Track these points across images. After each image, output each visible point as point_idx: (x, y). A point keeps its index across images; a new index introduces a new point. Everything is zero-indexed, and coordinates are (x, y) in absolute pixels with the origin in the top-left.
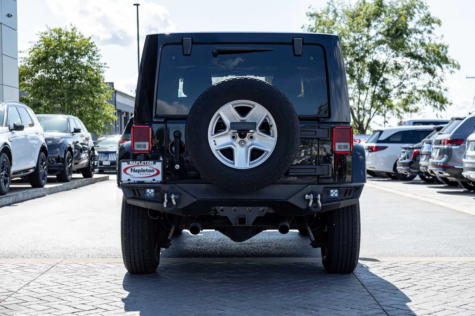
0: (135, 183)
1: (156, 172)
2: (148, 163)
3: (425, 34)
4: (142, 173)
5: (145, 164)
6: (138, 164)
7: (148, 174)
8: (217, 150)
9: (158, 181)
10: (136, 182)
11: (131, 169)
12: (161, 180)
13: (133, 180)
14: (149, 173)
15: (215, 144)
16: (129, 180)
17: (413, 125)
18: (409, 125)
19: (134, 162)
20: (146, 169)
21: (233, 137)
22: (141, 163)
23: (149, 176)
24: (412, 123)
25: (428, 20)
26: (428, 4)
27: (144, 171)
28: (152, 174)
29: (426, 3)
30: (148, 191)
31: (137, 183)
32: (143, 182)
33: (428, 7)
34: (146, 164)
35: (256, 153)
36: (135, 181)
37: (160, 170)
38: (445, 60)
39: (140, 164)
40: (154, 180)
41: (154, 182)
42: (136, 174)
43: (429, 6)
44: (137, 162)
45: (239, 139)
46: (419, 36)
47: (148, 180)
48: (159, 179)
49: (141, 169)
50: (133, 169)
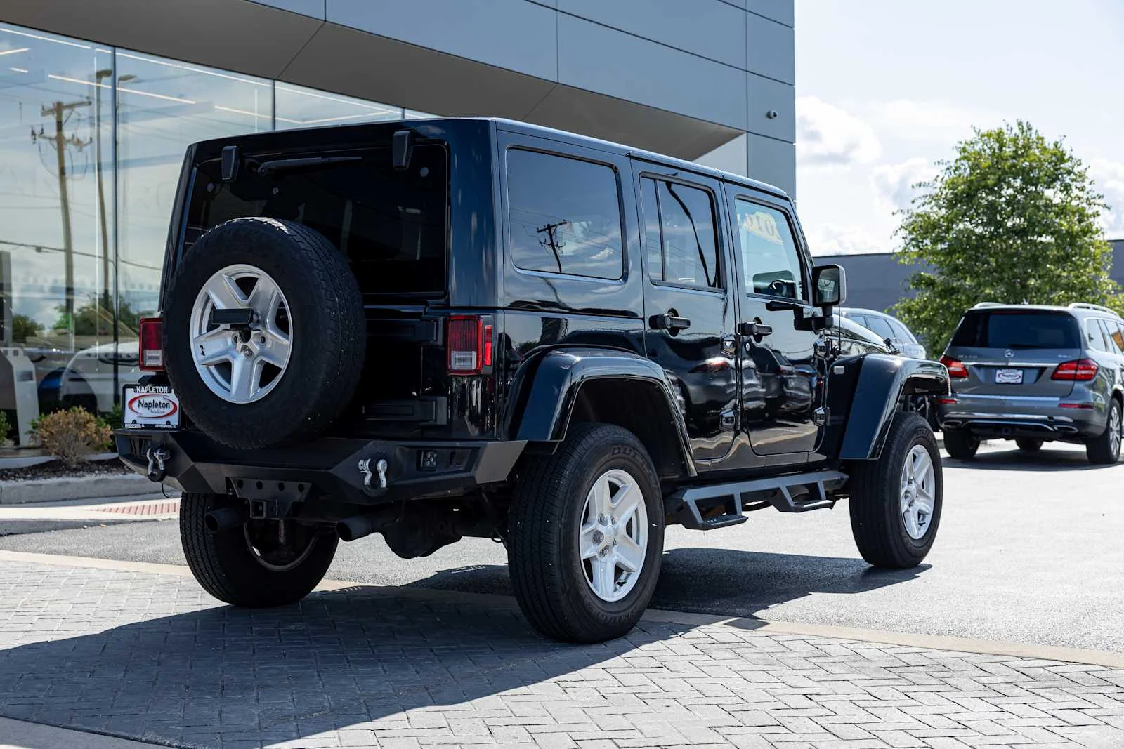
0: (142, 428)
1: (171, 408)
2: (161, 390)
4: (153, 409)
5: (157, 391)
6: (148, 392)
7: (161, 412)
8: (208, 365)
9: (174, 426)
10: (144, 426)
12: (177, 424)
13: (140, 423)
14: (162, 410)
15: (203, 354)
16: (135, 422)
19: (143, 388)
20: (158, 403)
21: (236, 340)
22: (151, 390)
23: (162, 414)
27: (156, 405)
31: (145, 429)
32: (151, 427)
40: (168, 423)
41: (167, 426)
42: (145, 412)
44: (147, 387)
45: (240, 343)
47: (160, 423)
48: (175, 420)
49: (152, 402)
50: (142, 401)
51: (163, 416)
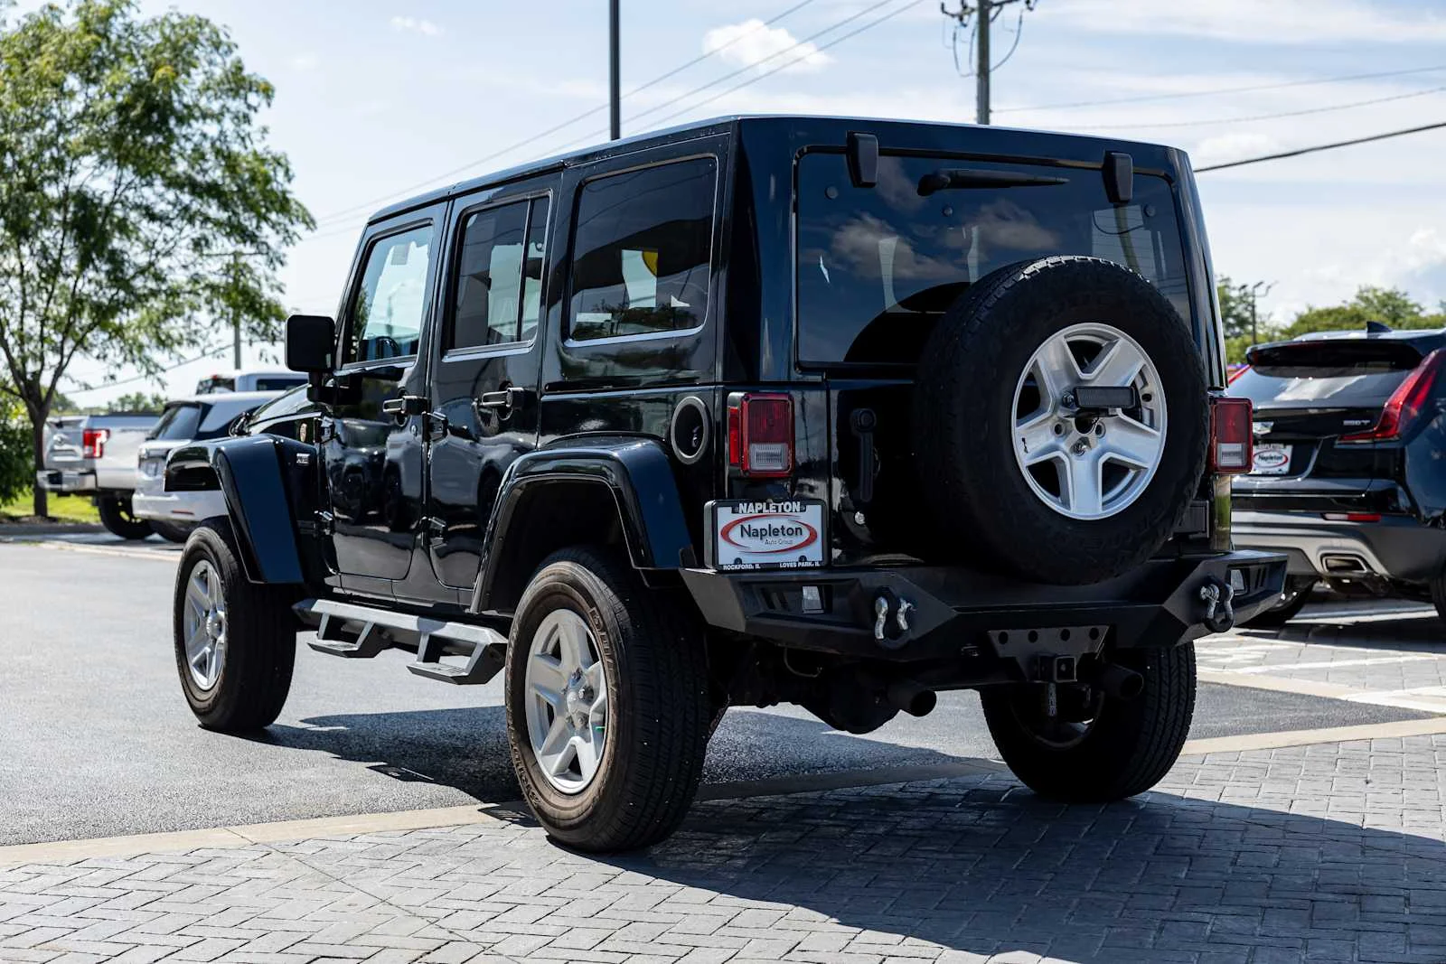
0: (755, 570)
1: (806, 534)
2: (788, 507)
3: (228, 124)
4: (770, 539)
5: (780, 510)
6: (761, 511)
7: (787, 542)
8: (1029, 467)
9: (813, 562)
10: (757, 567)
11: (742, 527)
12: (821, 558)
13: (749, 562)
14: (788, 538)
15: (1026, 450)
16: (738, 561)
17: (258, 389)
18: (247, 389)
19: (751, 504)
20: (779, 528)
21: (1058, 430)
22: (768, 508)
23: (789, 546)
24: (253, 383)
25: (238, 83)
26: (233, 39)
27: (775, 532)
28: (797, 540)
29: (228, 36)
30: (805, 591)
31: (761, 570)
32: (774, 568)
33: (234, 49)
34: (783, 511)
35: (1113, 472)
36: (754, 565)
37: (818, 529)
38: (282, 204)
39: (765, 511)
40: (803, 559)
41: (803, 564)
42: (755, 544)
43: (237, 46)
44: (757, 504)
45: (1076, 435)
46: (212, 129)
47: (790, 560)
48: (815, 554)
49: (767, 528)
50: (746, 527)
51: (790, 549)
